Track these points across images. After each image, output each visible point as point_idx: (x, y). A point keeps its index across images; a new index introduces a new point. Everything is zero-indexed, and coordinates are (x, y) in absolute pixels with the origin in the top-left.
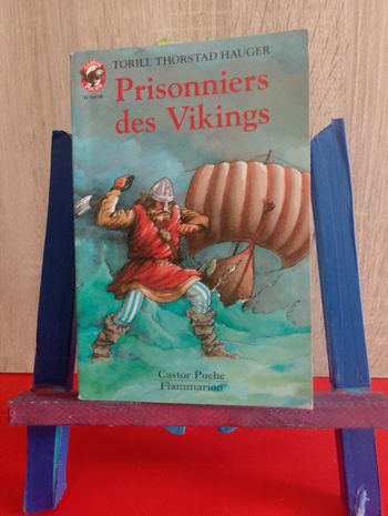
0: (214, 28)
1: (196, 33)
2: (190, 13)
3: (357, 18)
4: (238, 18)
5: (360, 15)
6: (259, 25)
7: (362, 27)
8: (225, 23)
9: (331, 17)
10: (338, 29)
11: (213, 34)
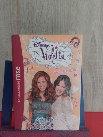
0: (16, 27)
1: (12, 28)
2: (10, 23)
3: (52, 26)
4: (22, 25)
5: (53, 26)
6: (28, 27)
7: (54, 29)
8: (19, 26)
9: (46, 26)
10: (48, 29)
11: (16, 28)
